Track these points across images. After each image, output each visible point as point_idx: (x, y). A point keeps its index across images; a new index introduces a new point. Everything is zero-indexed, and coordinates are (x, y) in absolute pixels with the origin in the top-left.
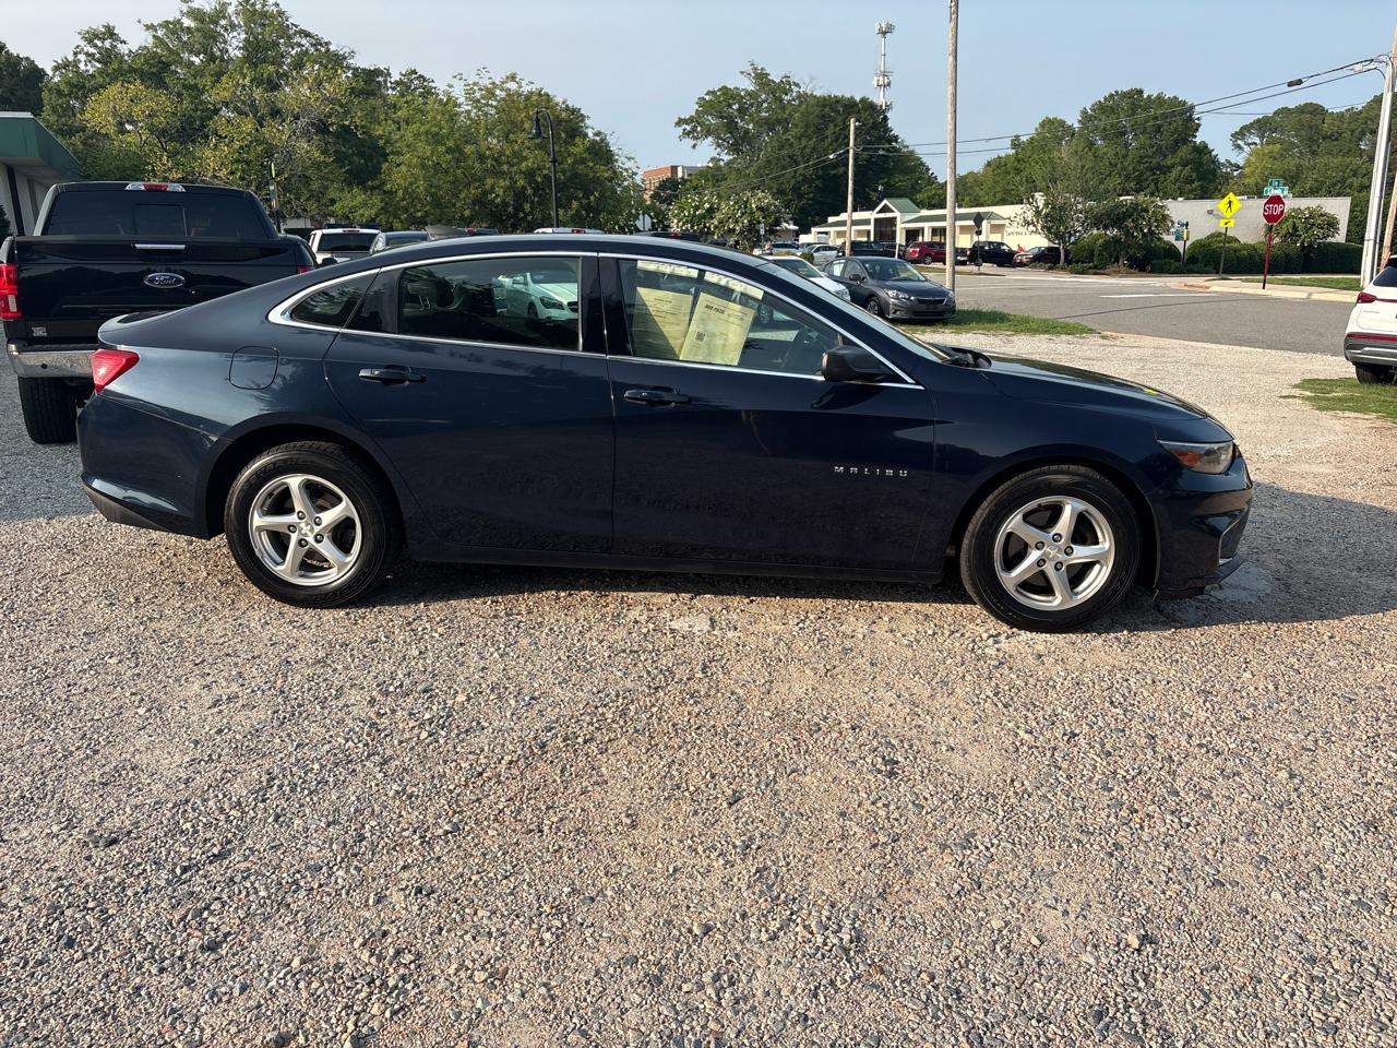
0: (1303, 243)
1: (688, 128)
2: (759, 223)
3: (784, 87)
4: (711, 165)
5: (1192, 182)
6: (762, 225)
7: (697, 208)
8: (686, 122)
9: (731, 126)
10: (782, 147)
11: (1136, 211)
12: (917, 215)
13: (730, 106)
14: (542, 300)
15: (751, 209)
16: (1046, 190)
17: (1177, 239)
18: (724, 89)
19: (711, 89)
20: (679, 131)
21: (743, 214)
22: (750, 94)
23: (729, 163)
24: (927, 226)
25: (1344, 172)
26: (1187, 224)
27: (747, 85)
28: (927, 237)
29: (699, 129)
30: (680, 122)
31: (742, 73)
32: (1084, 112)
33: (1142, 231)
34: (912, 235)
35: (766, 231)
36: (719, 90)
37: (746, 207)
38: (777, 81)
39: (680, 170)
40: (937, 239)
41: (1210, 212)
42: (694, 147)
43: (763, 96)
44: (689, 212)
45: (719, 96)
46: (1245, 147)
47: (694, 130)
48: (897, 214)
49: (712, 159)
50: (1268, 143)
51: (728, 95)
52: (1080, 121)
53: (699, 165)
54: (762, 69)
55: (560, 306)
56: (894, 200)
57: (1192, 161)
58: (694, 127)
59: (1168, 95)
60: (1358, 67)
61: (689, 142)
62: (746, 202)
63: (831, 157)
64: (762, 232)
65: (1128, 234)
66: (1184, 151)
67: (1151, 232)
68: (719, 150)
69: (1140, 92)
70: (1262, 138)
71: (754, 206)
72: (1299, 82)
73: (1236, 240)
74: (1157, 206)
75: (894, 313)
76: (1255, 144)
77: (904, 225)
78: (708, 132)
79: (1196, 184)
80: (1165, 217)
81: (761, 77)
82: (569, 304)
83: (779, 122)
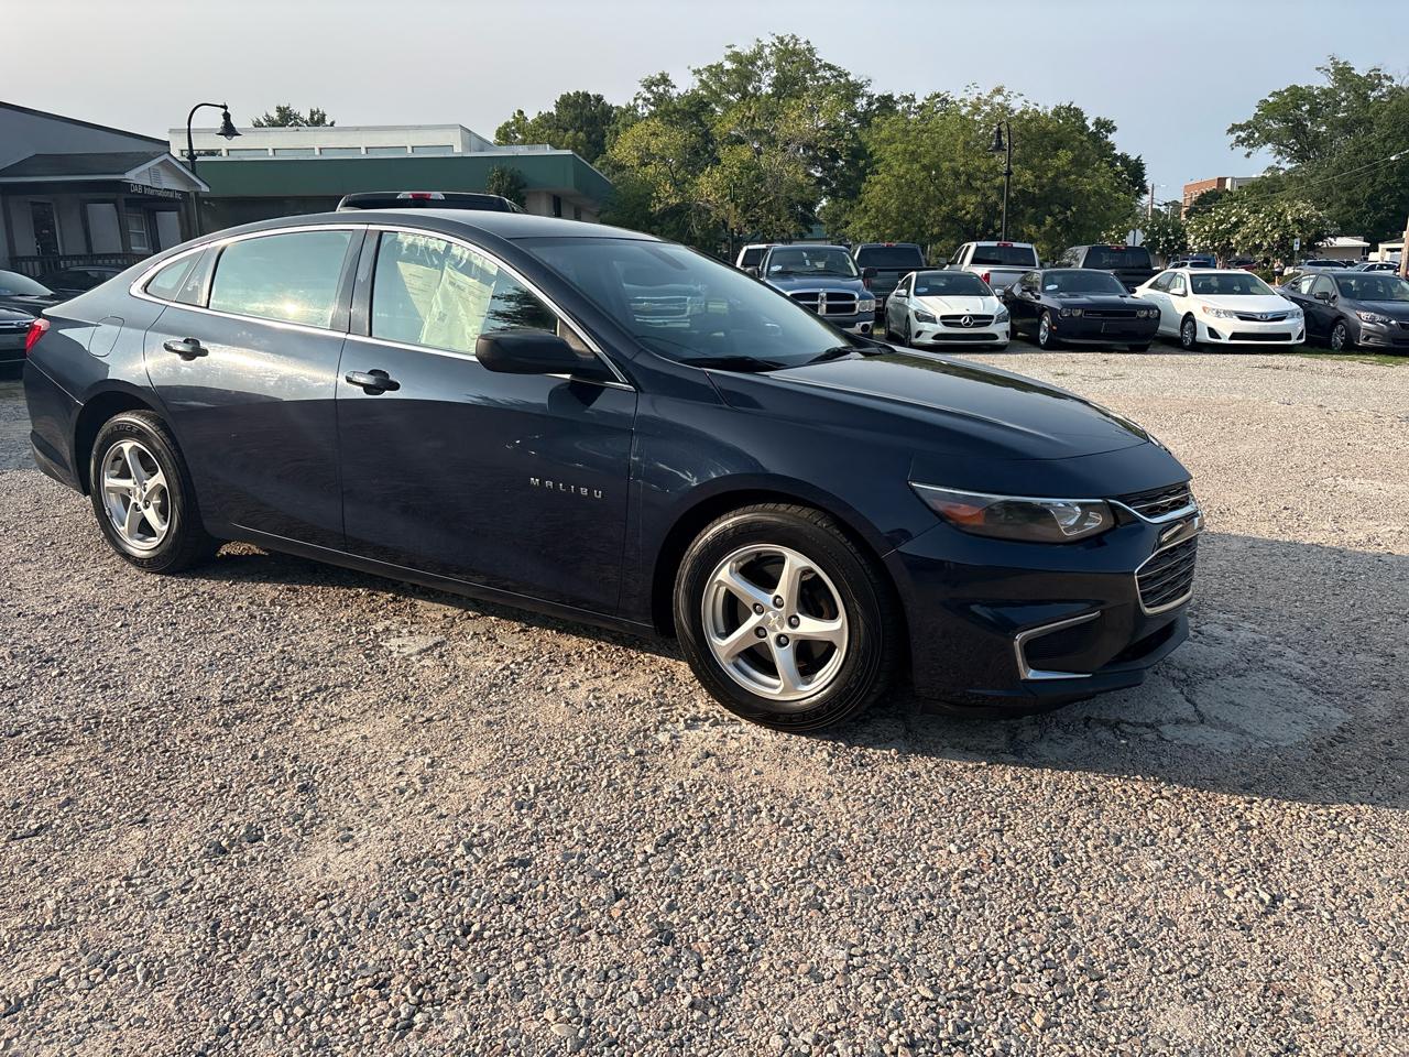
1: (1243, 135)
2: (1294, 237)
3: (1373, 81)
4: (1268, 175)
6: (1298, 240)
7: (1221, 222)
8: (1241, 128)
9: (1297, 129)
10: (1360, 151)
13: (1298, 107)
14: (916, 313)
15: (1286, 222)
18: (1294, 90)
19: (1277, 90)
20: (1233, 138)
21: (1274, 228)
22: (1325, 92)
23: (1287, 173)
27: (1325, 82)
29: (1257, 135)
30: (1234, 128)
31: (1318, 69)
35: (1302, 247)
36: (1286, 91)
37: (1279, 220)
38: (1362, 75)
39: (1228, 182)
42: (1248, 155)
43: (1343, 94)
44: (1210, 227)
45: (1286, 97)
47: (1250, 136)
49: (1270, 169)
51: (1297, 95)
53: (1254, 176)
54: (1345, 63)
55: (932, 320)
58: (1250, 134)
61: (1244, 150)
62: (1281, 214)
63: (1393, 158)
64: (1297, 247)
68: (1279, 158)
71: (1289, 218)
75: (1366, 339)
78: (1268, 139)
81: (1343, 73)
82: (943, 317)
83: (1359, 122)
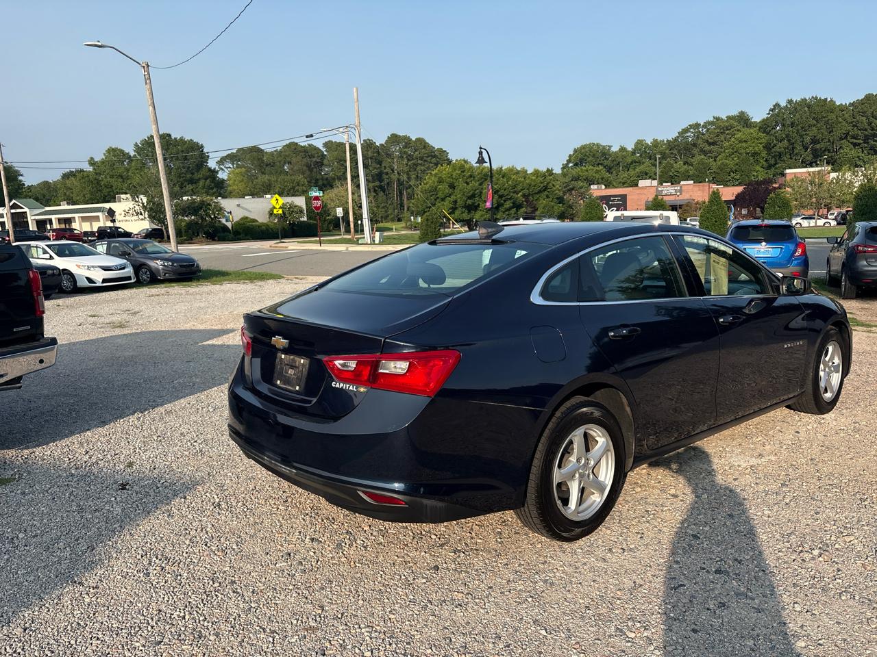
0: (290, 221)
5: (212, 189)
11: (203, 206)
12: (43, 210)
16: (145, 194)
17: (227, 221)
24: (53, 217)
25: (293, 183)
26: (231, 213)
28: (55, 225)
32: (136, 145)
33: (210, 217)
34: (41, 224)
40: (63, 226)
41: (238, 205)
46: (226, 169)
48: (26, 209)
50: (237, 167)
52: (134, 151)
56: (21, 200)
57: (210, 177)
59: (187, 138)
60: (341, 130)
65: (202, 218)
66: (203, 172)
67: (215, 217)
69: (170, 135)
70: (233, 164)
72: (312, 136)
73: (257, 221)
74: (215, 202)
76: (230, 167)
77: (33, 218)
79: (215, 190)
80: (221, 209)
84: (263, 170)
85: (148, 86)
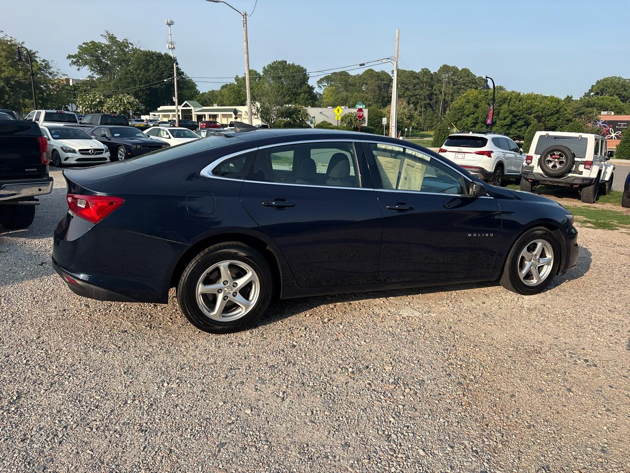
0: (354, 126)
1: (74, 60)
2: (129, 110)
3: (123, 46)
4: (88, 79)
5: (309, 100)
6: (131, 111)
7: (92, 101)
8: (73, 57)
9: (98, 61)
10: (127, 74)
11: (296, 111)
12: (201, 109)
13: (97, 51)
15: (124, 102)
16: (260, 101)
17: (311, 123)
18: (93, 42)
19: (86, 42)
20: (70, 61)
21: (120, 105)
22: (107, 46)
23: (98, 79)
24: (207, 113)
26: (314, 117)
27: (105, 41)
28: (207, 119)
29: (80, 61)
30: (69, 57)
31: (102, 35)
32: (264, 68)
33: (299, 119)
34: (200, 118)
35: (133, 113)
36: (90, 43)
37: (121, 102)
38: (121, 41)
39: (71, 81)
40: (212, 120)
41: (321, 113)
42: (78, 70)
43: (114, 48)
44: (88, 102)
45: (91, 46)
46: (322, 87)
47: (77, 61)
48: (192, 108)
49: (89, 77)
50: (330, 86)
51: (95, 46)
52: (263, 72)
53: (81, 79)
54: (112, 35)
55: (73, 151)
56: (190, 101)
57: (308, 92)
58: (78, 60)
59: (296, 64)
60: (384, 61)
61: (75, 67)
62: (121, 99)
63: (165, 80)
64: (131, 114)
65: (294, 121)
66: (304, 88)
67: (302, 120)
68: (92, 72)
69: (286, 62)
70: (328, 84)
71: (125, 101)
72: (364, 65)
73: (332, 124)
74: (303, 110)
76: (325, 86)
77: (195, 113)
78: (86, 63)
79: (310, 101)
80: (307, 114)
81: (112, 38)
82: (79, 150)
83: (124, 61)
84: (347, 89)
85: (245, 28)
